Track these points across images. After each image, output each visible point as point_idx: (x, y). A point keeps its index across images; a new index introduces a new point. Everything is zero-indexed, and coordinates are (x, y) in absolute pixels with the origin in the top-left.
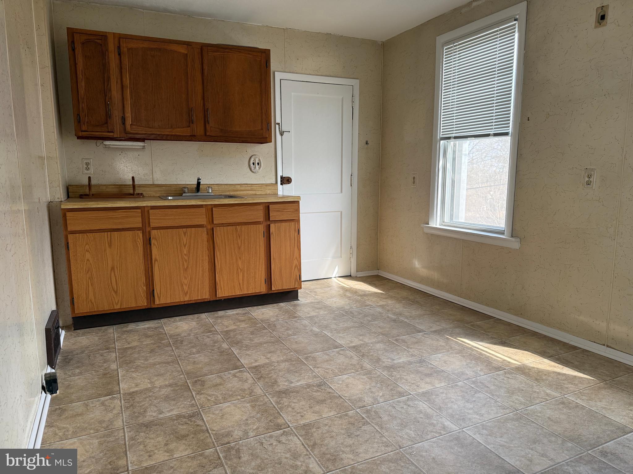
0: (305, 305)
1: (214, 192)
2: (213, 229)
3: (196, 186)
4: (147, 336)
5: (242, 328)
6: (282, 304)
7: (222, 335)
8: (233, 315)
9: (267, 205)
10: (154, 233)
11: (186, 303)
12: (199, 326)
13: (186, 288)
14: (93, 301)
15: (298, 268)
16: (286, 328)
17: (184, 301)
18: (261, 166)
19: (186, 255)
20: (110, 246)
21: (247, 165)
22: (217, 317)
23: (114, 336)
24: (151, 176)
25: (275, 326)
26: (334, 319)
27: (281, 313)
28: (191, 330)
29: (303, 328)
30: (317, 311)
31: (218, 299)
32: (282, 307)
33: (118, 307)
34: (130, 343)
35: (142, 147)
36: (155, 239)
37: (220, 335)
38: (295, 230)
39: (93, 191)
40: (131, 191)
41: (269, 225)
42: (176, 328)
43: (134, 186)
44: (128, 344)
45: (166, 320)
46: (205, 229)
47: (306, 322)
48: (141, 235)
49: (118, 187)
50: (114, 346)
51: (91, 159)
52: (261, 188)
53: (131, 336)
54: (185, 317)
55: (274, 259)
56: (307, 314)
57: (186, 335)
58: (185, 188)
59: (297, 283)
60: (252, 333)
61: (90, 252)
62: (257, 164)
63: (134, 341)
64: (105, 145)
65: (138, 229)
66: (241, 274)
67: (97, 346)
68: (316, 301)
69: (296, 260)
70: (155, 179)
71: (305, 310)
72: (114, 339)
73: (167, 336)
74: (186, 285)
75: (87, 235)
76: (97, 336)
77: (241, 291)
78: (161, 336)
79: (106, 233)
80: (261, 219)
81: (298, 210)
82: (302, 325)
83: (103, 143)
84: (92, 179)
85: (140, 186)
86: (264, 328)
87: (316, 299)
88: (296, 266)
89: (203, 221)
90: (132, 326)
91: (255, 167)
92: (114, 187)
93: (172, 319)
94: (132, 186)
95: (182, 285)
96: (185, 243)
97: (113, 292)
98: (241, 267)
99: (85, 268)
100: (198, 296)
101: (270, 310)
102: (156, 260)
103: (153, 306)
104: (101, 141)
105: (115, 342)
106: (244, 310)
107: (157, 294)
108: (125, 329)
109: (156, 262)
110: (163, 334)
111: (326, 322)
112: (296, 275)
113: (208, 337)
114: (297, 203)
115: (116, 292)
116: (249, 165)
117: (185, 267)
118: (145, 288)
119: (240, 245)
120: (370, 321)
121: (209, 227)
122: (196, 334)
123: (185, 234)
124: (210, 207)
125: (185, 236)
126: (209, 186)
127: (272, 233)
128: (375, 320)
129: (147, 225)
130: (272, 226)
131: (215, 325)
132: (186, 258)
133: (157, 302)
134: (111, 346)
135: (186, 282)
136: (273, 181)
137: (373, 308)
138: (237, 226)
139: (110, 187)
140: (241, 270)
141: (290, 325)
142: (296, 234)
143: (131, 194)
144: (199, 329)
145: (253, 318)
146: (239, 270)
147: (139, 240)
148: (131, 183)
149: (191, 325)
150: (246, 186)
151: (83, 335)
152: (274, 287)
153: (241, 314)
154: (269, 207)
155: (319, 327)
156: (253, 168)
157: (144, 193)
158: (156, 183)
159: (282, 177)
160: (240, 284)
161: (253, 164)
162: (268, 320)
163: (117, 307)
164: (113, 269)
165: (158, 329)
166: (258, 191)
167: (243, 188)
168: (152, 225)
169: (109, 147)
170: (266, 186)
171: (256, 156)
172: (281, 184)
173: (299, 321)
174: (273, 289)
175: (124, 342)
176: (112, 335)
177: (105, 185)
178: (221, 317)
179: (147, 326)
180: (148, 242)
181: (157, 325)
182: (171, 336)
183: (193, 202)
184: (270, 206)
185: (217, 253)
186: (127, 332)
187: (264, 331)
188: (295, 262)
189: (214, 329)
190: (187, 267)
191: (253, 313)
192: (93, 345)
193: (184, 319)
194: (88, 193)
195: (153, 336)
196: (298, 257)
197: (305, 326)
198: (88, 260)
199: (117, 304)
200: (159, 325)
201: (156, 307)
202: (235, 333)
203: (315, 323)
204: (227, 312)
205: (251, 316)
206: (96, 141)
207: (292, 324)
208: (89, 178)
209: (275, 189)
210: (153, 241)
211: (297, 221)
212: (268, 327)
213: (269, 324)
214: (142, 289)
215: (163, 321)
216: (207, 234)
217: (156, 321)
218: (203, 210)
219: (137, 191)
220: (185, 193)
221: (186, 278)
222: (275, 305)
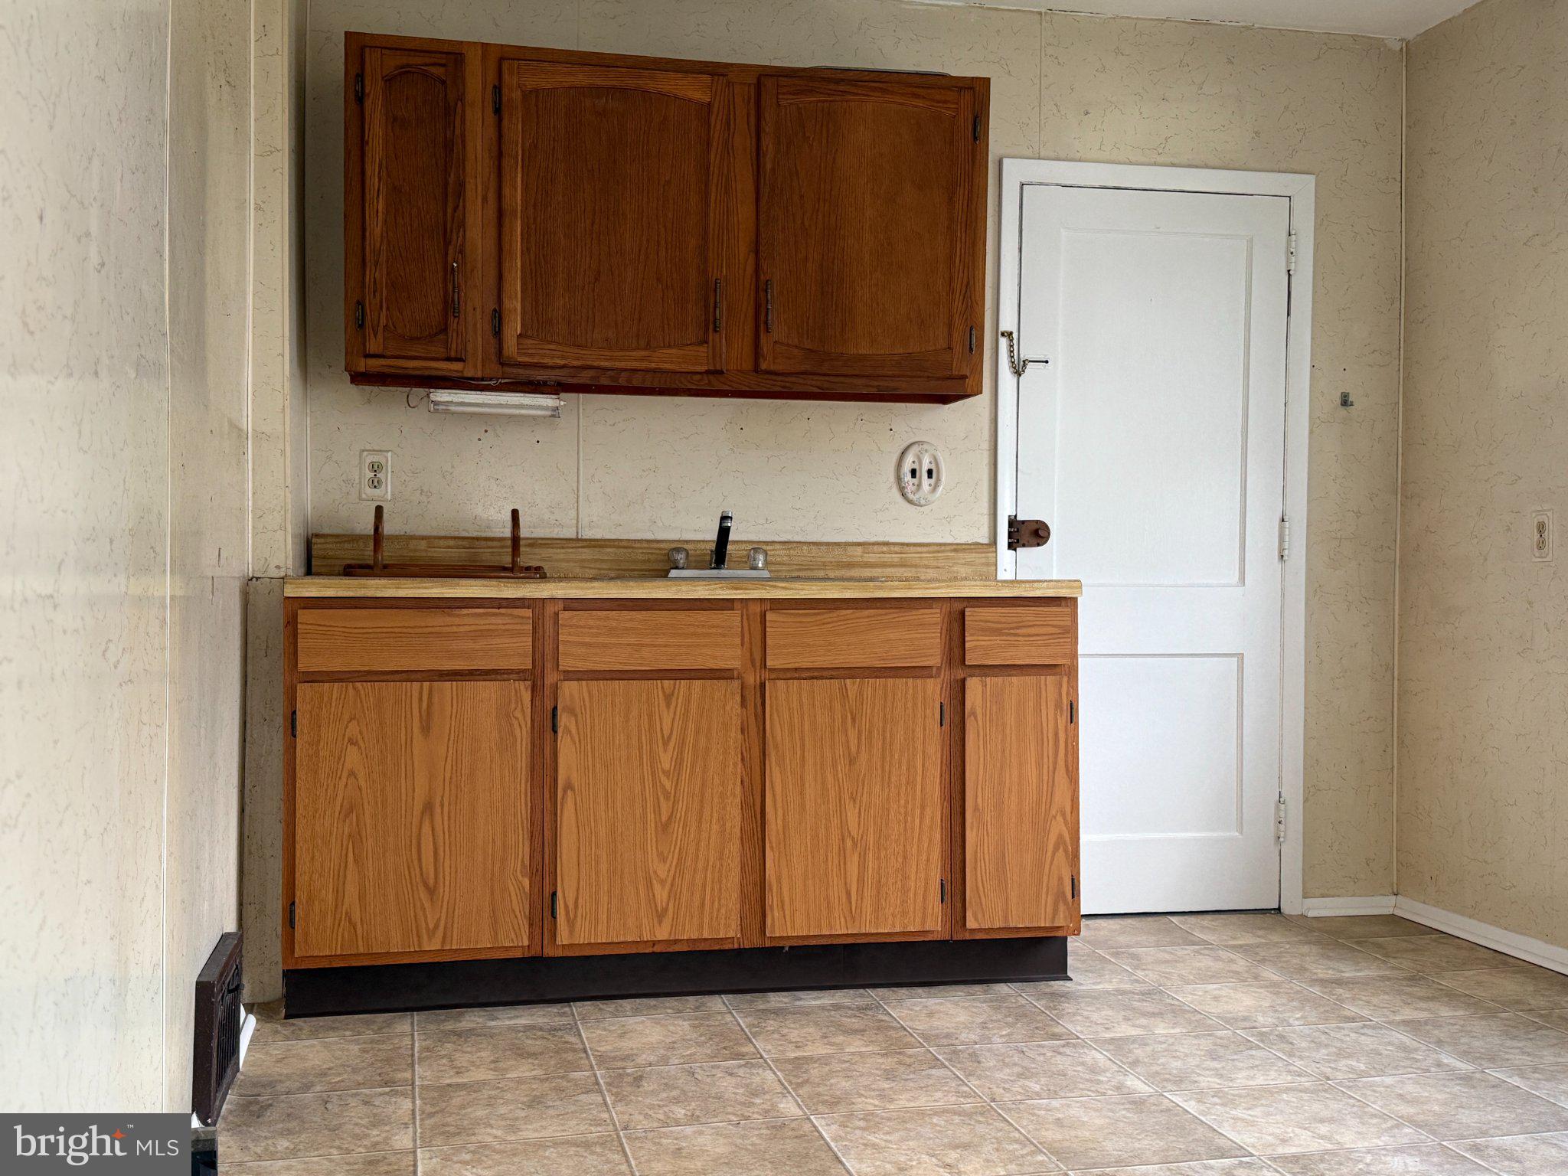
0: (1094, 997)
1: (773, 568)
2: (763, 686)
3: (713, 546)
4: (522, 1053)
5: (853, 1054)
6: (1003, 989)
7: (779, 1070)
8: (823, 1008)
9: (958, 606)
10: (570, 690)
11: (657, 949)
12: (701, 1035)
13: (661, 894)
14: (356, 916)
15: (1066, 851)
16: (1017, 1069)
17: (654, 943)
18: (938, 480)
19: (666, 773)
20: (426, 729)
21: (892, 478)
22: (764, 1011)
23: (413, 1045)
24: (573, 513)
25: (974, 1057)
26: (1213, 1055)
27: (999, 1017)
28: (671, 1047)
29: (1088, 1077)
30: (1143, 1021)
31: (768, 944)
32: (1003, 999)
33: (435, 945)
34: (463, 1070)
35: (549, 413)
36: (572, 711)
37: (771, 1069)
38: (1058, 706)
39: (388, 553)
40: (507, 560)
41: (963, 681)
42: (622, 1036)
43: (515, 539)
44: (458, 1073)
45: (587, 1006)
46: (736, 684)
47: (1098, 1056)
48: (527, 696)
49: (465, 543)
50: (408, 1075)
51: (388, 451)
52: (936, 558)
53: (469, 1049)
54: (652, 1002)
55: (976, 809)
56: (1099, 1028)
57: (652, 1058)
58: (678, 550)
59: (1062, 908)
60: (889, 1075)
61: (359, 748)
62: (925, 475)
63: (478, 1067)
64: (436, 403)
65: (520, 674)
66: (856, 858)
67: (355, 1071)
68: (1138, 988)
69: (1059, 818)
70: (585, 520)
71: (1095, 1016)
72: (413, 1055)
73: (588, 1057)
74: (662, 882)
75: (354, 688)
76: (357, 1042)
77: (853, 919)
78: (570, 1056)
79: (416, 685)
80: (935, 660)
81: (1070, 632)
82: (1083, 1064)
83: (428, 396)
84: (385, 516)
85: (535, 543)
86: (936, 1063)
87: (1137, 981)
88: (1060, 842)
89: (730, 655)
90: (473, 1019)
91: (919, 485)
92: (452, 543)
93: (610, 1006)
94: (509, 543)
95: (650, 886)
96: (666, 733)
97: (421, 888)
98: (854, 833)
99: (340, 798)
100: (701, 926)
101: (956, 1004)
102: (569, 786)
103: (549, 952)
104: (422, 391)
105: (412, 1065)
106: (862, 996)
107: (566, 906)
108: (449, 1026)
109: (570, 793)
110: (575, 1050)
111: (1178, 1064)
112: (1060, 879)
113: (731, 1074)
114: (1070, 603)
115: (432, 892)
116: (899, 479)
117: (664, 819)
118: (526, 882)
119: (854, 749)
120: (1362, 1074)
121: (751, 679)
122: (690, 1059)
123: (668, 698)
124: (757, 609)
125: (668, 706)
126: (757, 547)
127: (974, 713)
128: (1382, 1073)
129: (549, 665)
130: (973, 685)
131: (755, 1035)
132: (668, 785)
133: (563, 937)
134: (400, 1076)
135: (662, 870)
136: (983, 537)
137: (1374, 1028)
138: (848, 681)
139: (442, 543)
140: (855, 844)
141: (1033, 1061)
142: (1063, 720)
143: (505, 569)
144: (699, 1045)
145: (895, 1024)
146: (849, 843)
147: (519, 714)
148: (507, 533)
149: (671, 1028)
150: (885, 549)
151: (314, 1034)
152: (976, 919)
153: (849, 1008)
154: (963, 614)
155: (1152, 1077)
156: (909, 489)
157: (546, 566)
158: (587, 534)
159: (1013, 522)
160: (848, 894)
161: (913, 473)
162: (948, 1036)
163: (431, 946)
164: (428, 808)
165: (560, 1033)
166: (927, 567)
167: (872, 558)
168: (566, 663)
169: (447, 412)
170: (955, 550)
171: (925, 446)
172: (1011, 546)
173: (1067, 1050)
174: (971, 923)
175: (444, 1065)
176: (407, 1041)
177: (423, 538)
178: (777, 1012)
179: (523, 1021)
180: (546, 723)
181: (557, 1019)
182: (602, 1059)
183: (701, 592)
184: (968, 612)
185: (775, 774)
186: (459, 1034)
187: (933, 1071)
188: (1058, 827)
189: (753, 1050)
190: (670, 818)
191: (894, 1008)
192: (341, 1069)
193: (650, 1007)
194: (371, 562)
195: (541, 1054)
196: (1068, 809)
197: (1094, 1070)
198: (352, 774)
199: (431, 933)
200: (565, 1020)
201: (559, 953)
202: (828, 1068)
203: (1136, 1063)
204: (801, 999)
205: (886, 1018)
206: (408, 389)
207: (1042, 1058)
208: (379, 510)
209: (988, 565)
210: (563, 720)
211: (1065, 670)
212: (950, 1060)
213: (954, 1052)
214: (518, 885)
215: (577, 1008)
216: (743, 704)
217: (554, 1009)
218: (734, 618)
219: (524, 560)
220: (677, 568)
221: (663, 859)
222: (977, 988)
